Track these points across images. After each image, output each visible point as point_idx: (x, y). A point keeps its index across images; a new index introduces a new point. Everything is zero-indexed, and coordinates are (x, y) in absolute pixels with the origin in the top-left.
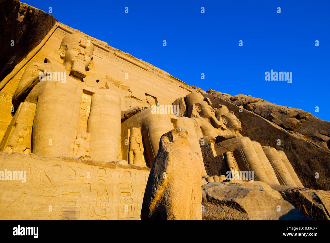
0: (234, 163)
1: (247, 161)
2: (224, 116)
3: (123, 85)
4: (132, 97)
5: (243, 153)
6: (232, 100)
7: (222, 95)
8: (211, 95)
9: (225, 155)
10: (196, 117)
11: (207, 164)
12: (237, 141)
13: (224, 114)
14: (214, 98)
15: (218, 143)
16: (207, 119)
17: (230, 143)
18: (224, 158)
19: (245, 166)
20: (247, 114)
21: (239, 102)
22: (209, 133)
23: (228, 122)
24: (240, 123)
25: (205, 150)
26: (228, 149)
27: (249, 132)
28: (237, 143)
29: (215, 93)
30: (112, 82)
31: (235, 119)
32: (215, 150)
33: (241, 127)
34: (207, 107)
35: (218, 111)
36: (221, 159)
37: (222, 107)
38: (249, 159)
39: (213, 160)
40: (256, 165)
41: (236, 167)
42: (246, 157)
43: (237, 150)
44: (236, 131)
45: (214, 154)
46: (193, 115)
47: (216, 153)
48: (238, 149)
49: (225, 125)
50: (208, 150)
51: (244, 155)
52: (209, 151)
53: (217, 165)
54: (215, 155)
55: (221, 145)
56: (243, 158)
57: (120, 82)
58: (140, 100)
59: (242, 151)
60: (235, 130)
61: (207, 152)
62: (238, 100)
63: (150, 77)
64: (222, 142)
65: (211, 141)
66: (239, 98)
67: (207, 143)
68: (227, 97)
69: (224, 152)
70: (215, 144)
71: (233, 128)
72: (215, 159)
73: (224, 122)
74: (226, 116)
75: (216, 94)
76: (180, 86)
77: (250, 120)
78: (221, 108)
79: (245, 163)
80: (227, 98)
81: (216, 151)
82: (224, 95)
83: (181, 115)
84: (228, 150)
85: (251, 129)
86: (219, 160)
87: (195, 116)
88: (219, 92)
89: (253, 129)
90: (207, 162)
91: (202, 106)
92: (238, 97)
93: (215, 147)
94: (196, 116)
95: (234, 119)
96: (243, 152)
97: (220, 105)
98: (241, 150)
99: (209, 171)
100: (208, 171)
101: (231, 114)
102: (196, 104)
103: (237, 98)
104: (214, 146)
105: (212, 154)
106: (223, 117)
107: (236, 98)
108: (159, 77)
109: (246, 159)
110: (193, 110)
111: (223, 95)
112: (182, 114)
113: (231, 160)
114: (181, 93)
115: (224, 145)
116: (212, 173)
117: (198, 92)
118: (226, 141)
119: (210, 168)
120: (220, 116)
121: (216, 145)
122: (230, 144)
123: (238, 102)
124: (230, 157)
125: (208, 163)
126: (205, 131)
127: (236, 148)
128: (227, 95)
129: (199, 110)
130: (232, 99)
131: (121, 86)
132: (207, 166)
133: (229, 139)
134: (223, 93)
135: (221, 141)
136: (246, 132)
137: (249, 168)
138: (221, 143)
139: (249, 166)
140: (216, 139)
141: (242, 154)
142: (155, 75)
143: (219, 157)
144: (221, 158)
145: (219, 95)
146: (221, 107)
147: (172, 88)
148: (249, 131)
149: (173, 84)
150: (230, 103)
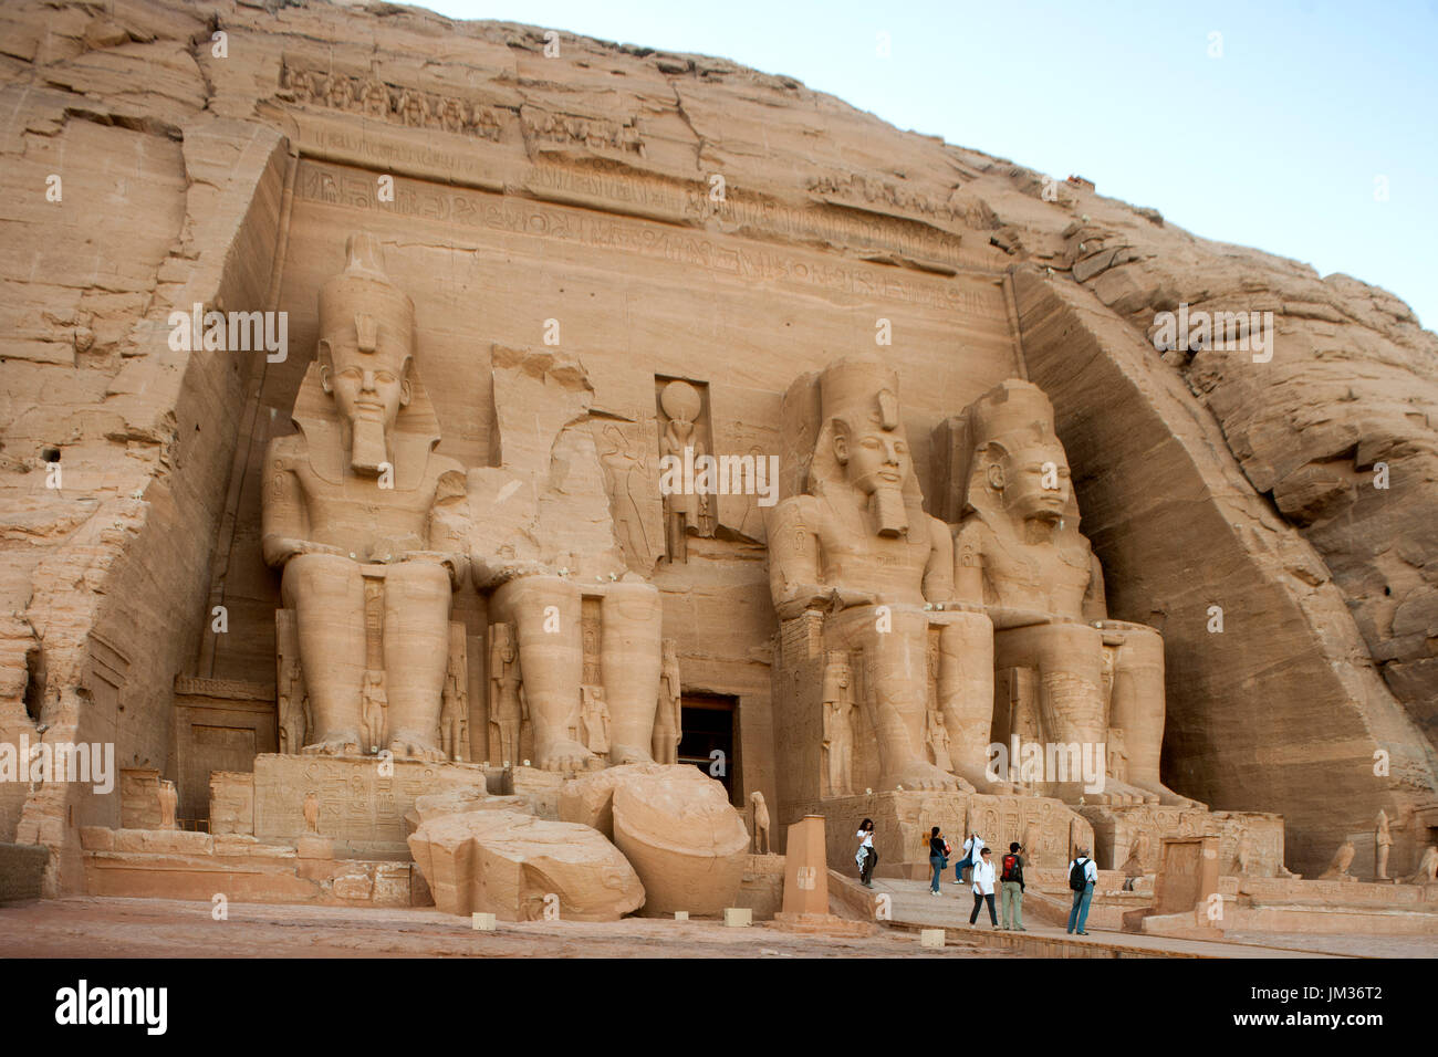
0: (844, 688)
2: (999, 446)
3: (561, 363)
4: (594, 413)
7: (1130, 261)
12: (870, 620)
13: (1004, 438)
14: (1053, 303)
15: (832, 615)
16: (863, 498)
17: (854, 620)
22: (839, 567)
23: (1009, 483)
24: (1051, 489)
26: (848, 640)
28: (867, 624)
30: (520, 367)
32: (823, 634)
34: (865, 446)
35: (986, 418)
36: (818, 670)
39: (806, 669)
40: (891, 703)
44: (1032, 524)
46: (812, 478)
47: (822, 646)
48: (866, 646)
55: (835, 622)
57: (549, 355)
58: (627, 420)
63: (699, 261)
64: (836, 614)
71: (1022, 508)
72: (808, 666)
73: (995, 475)
74: (1007, 452)
76: (872, 261)
78: (1003, 404)
80: (1137, 292)
84: (848, 643)
91: (853, 438)
93: (824, 625)
94: (821, 483)
102: (838, 425)
104: (824, 622)
106: (994, 451)
108: (752, 242)
111: (1136, 260)
114: (867, 305)
115: (842, 623)
118: (847, 611)
120: (985, 446)
121: (828, 618)
122: (853, 625)
126: (829, 556)
127: (864, 640)
129: (844, 451)
131: (554, 371)
133: (855, 608)
142: (732, 234)
143: (815, 661)
144: (818, 665)
145: (1108, 268)
146: (1004, 397)
147: (812, 290)
149: (829, 256)
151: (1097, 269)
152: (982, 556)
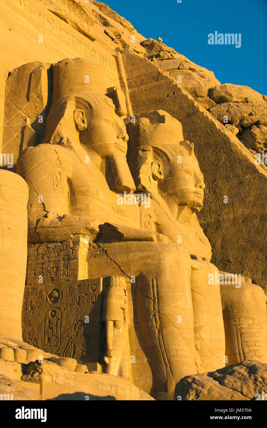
0: (123, 309)
1: (159, 312)
2: (161, 151)
5: (155, 290)
6: (213, 99)
7: (190, 69)
8: (150, 64)
9: (108, 282)
10: (65, 143)
11: (53, 295)
12: (153, 253)
13: (164, 146)
14: (158, 76)
15: (101, 244)
16: (99, 160)
17: (132, 252)
18: (101, 290)
19: (150, 324)
20: (239, 159)
21: (231, 110)
22: (87, 206)
23: (168, 177)
24: (201, 187)
25: (58, 255)
26: (122, 268)
27: (225, 217)
28: (149, 257)
29: (169, 59)
31: (192, 171)
32: (88, 260)
33: (201, 201)
34: (107, 121)
35: (147, 131)
36: (94, 290)
37: (163, 122)
38: (166, 308)
39: (71, 289)
41: (125, 322)
42: (160, 303)
43: (144, 276)
44: (184, 208)
45: (79, 270)
46: (58, 134)
47: (87, 271)
48: (146, 276)
49: (156, 182)
50: (66, 257)
51: (156, 296)
52: (69, 259)
53: (78, 304)
54: (83, 274)
55: (106, 251)
56: (152, 302)
59: (155, 284)
60: (182, 205)
61: (64, 260)
62: (232, 104)
64: (113, 244)
65: (82, 232)
66: (235, 99)
67: (72, 236)
68: (202, 82)
69: (107, 272)
70: (91, 242)
71: (177, 196)
72: (79, 286)
73: (156, 170)
74: (166, 156)
75: (169, 61)
76: (53, 12)
77: (241, 183)
78: (162, 124)
79: (152, 316)
80: (200, 87)
81: (90, 265)
82: (194, 74)
83: (26, 120)
84: (122, 271)
85: (235, 209)
86: (87, 292)
87: (65, 140)
88: (183, 57)
89: (240, 211)
90: (56, 289)
91: (95, 114)
92: (234, 95)
93: (89, 253)
94: (68, 139)
95: (188, 172)
96: (155, 287)
97: (162, 112)
98: (153, 280)
99: (54, 313)
100: (51, 314)
101: (186, 152)
102: (79, 102)
103: (232, 96)
104: (89, 249)
105: (75, 270)
106: (157, 153)
107: (228, 97)
109: (156, 307)
110: (62, 119)
111: (193, 70)
112: (28, 120)
113: (118, 301)
114: (52, 38)
115: (115, 253)
116: (59, 322)
117: (114, 37)
118: (123, 243)
119: (59, 308)
120: (151, 148)
121: (94, 247)
122: (130, 256)
123: (228, 111)
124: (118, 293)
125: (58, 292)
126: (79, 197)
127: (144, 270)
128: (202, 77)
129: (83, 122)
130: (213, 94)
132: (52, 299)
133: (132, 242)
134: (193, 65)
135: (109, 240)
136: (219, 216)
137: (157, 331)
138: (108, 245)
139: (158, 327)
140: (98, 230)
141: (153, 292)
143: (91, 283)
144: (95, 287)
145: (178, 69)
146: (162, 120)
148: (228, 214)
150: (202, 109)
151: (171, 67)
152: (156, 224)
